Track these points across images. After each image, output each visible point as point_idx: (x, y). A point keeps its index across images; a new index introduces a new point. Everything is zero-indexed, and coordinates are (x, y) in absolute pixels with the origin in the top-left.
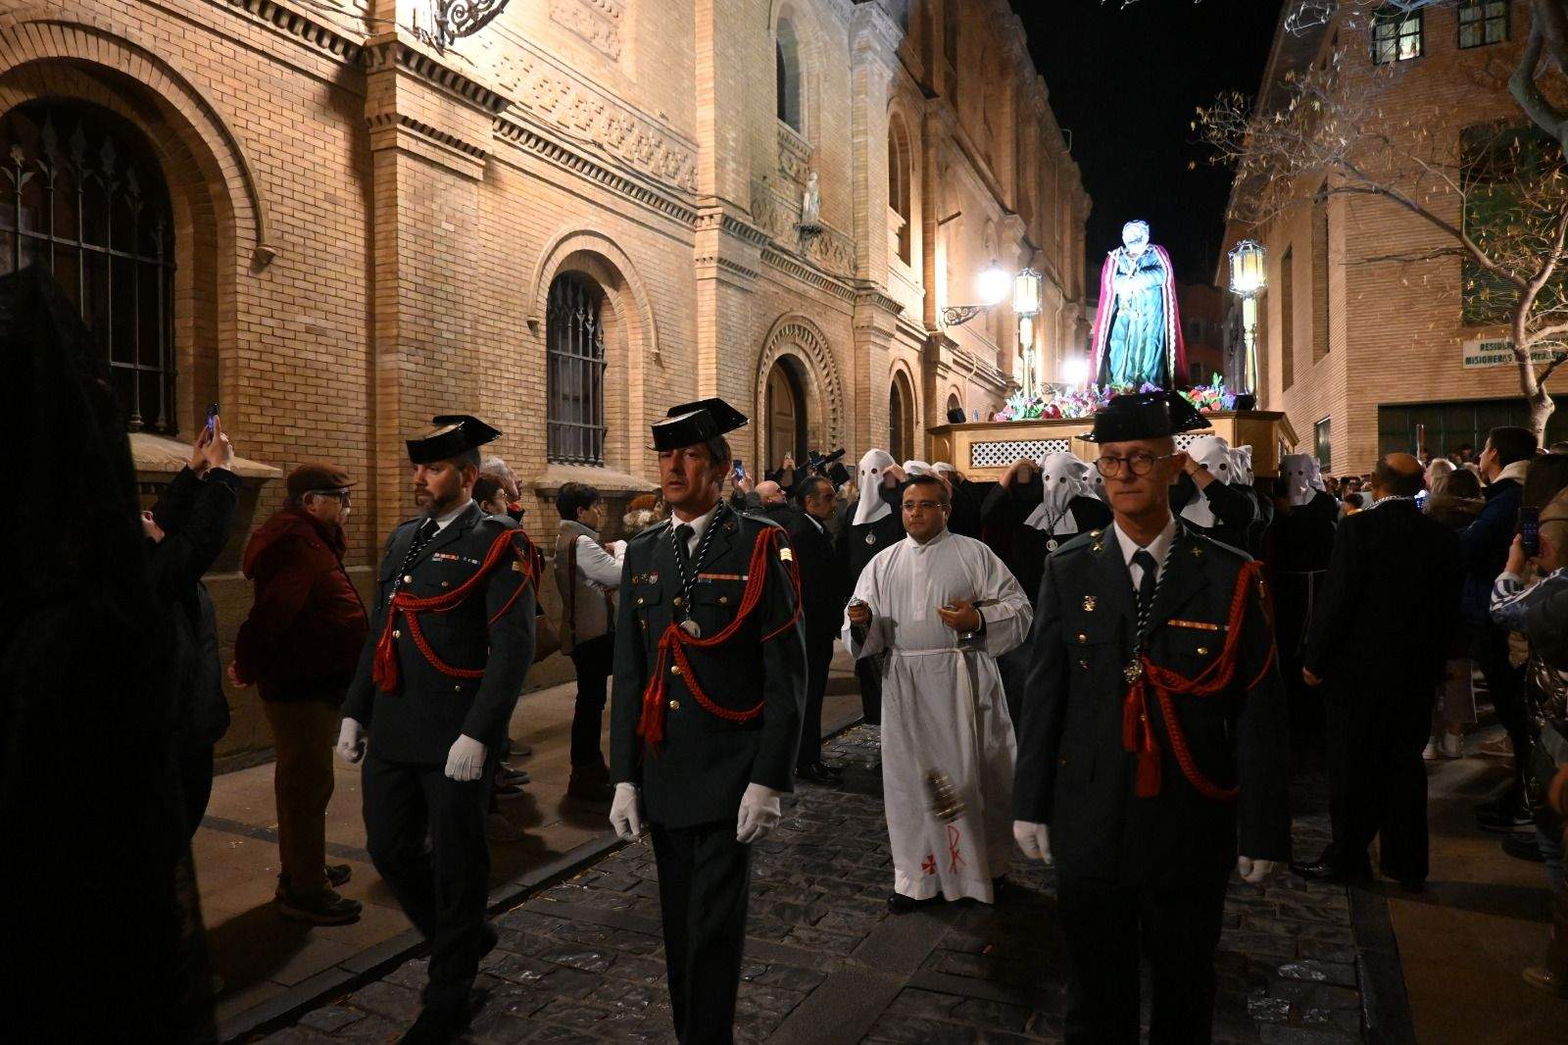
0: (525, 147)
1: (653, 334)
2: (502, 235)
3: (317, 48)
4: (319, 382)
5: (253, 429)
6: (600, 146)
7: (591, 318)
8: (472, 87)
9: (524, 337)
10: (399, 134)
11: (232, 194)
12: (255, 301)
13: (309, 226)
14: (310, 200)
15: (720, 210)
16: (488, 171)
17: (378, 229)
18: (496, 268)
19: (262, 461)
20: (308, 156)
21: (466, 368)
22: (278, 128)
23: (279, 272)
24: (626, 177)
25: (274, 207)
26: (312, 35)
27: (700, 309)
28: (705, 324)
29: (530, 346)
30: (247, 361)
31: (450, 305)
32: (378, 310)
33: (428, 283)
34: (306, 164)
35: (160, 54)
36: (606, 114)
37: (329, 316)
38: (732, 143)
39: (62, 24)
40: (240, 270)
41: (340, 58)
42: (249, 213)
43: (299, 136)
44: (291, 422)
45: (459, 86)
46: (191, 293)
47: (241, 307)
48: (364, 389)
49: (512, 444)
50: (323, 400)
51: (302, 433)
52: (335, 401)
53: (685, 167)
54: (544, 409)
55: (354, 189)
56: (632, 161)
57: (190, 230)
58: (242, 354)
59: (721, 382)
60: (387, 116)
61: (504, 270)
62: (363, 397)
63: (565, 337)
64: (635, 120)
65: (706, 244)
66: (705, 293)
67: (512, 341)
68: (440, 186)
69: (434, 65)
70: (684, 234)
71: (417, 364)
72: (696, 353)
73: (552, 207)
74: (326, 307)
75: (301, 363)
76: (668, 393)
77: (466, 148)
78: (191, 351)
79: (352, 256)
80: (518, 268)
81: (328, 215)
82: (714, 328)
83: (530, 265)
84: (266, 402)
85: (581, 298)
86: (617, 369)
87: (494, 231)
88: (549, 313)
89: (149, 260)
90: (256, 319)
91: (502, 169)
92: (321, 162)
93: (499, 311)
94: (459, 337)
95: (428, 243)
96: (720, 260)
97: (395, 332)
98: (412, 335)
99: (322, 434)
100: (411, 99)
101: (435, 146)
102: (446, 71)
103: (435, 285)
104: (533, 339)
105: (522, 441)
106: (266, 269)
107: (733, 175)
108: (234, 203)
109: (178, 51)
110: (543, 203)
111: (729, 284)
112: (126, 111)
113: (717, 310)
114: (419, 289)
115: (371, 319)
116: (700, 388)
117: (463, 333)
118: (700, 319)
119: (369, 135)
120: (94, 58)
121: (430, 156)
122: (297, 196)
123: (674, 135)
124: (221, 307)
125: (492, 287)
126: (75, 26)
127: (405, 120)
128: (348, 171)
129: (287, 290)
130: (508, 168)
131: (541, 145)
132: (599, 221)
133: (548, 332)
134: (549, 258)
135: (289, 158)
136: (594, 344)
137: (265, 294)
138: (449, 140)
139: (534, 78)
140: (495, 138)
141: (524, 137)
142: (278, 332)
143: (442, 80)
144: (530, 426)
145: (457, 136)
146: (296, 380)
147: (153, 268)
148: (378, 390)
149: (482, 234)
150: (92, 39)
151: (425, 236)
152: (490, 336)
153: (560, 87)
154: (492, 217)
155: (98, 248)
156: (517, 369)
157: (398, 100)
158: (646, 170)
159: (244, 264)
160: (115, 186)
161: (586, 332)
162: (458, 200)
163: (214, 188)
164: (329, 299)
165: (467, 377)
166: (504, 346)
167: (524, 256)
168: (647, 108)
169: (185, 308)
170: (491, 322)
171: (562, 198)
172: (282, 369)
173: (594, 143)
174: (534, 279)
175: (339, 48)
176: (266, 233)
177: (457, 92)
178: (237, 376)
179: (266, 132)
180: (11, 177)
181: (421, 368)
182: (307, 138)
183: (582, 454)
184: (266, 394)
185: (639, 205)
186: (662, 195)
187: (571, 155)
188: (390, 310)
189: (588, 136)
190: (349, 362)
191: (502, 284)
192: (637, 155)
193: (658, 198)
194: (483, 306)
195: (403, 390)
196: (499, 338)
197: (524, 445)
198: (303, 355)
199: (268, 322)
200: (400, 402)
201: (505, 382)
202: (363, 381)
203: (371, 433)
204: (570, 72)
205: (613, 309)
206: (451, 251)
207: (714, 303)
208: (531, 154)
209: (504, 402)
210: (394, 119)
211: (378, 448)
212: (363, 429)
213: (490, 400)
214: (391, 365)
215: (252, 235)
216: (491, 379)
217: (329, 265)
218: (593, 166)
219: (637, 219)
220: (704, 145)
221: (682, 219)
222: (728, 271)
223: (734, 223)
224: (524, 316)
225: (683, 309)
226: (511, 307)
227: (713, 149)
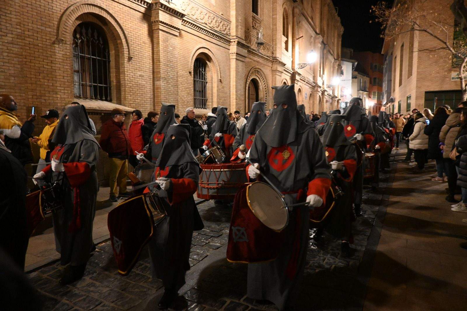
0: (188, 26)
1: (219, 74)
2: (183, 49)
3: (141, 5)
4: (143, 88)
5: (129, 100)
6: (206, 24)
7: (203, 70)
8: (177, 12)
9: (188, 76)
10: (160, 26)
11: (123, 43)
12: (129, 69)
13: (140, 50)
14: (140, 43)
15: (237, 40)
16: (180, 33)
17: (155, 50)
18: (182, 58)
19: (131, 108)
20: (139, 32)
21: (175, 85)
22: (132, 26)
23: (133, 61)
24: (213, 32)
25: (132, 46)
27: (231, 67)
28: (233, 71)
29: (189, 78)
30: (127, 84)
31: (172, 68)
32: (155, 70)
33: (167, 63)
34: (139, 34)
35: (107, 10)
36: (207, 15)
37: (144, 72)
38: (240, 21)
39: (88, 4)
40: (126, 62)
41: (146, 7)
42: (127, 47)
43: (137, 27)
44: (137, 99)
45: (174, 12)
46: (114, 67)
47: (126, 71)
48: (152, 90)
49: (186, 103)
50: (143, 93)
51: (139, 101)
52: (146, 93)
53: (228, 28)
54: (193, 94)
55: (150, 40)
56: (214, 28)
57: (114, 52)
58: (126, 82)
59: (237, 87)
60: (157, 21)
61: (183, 59)
62: (152, 92)
63: (197, 75)
64: (215, 16)
65: (233, 49)
66: (233, 62)
67: (185, 77)
68: (169, 38)
69: (168, 7)
70: (227, 47)
72: (230, 79)
73: (194, 41)
74: (144, 70)
75: (139, 84)
76: (223, 89)
77: (175, 28)
78: (115, 81)
79: (149, 57)
80: (186, 58)
81: (144, 47)
82: (235, 72)
83: (190, 57)
84: (131, 94)
85: (201, 65)
86: (210, 83)
87: (181, 49)
88: (194, 69)
89: (104, 59)
90: (129, 74)
91: (183, 32)
92: (142, 33)
94: (174, 76)
95: (166, 53)
96: (237, 54)
97: (159, 76)
98: (163, 76)
99: (143, 101)
100: (163, 16)
101: (168, 28)
102: (171, 9)
103: (168, 64)
104: (190, 76)
106: (130, 61)
107: (240, 30)
108: (124, 45)
109: (111, 8)
110: (192, 40)
111: (239, 60)
112: (100, 24)
113: (236, 67)
114: (165, 65)
115: (153, 72)
116: (231, 88)
118: (231, 70)
119: (152, 26)
120: (94, 12)
121: (167, 31)
122: (137, 42)
123: (225, 20)
124: (121, 71)
125: (181, 63)
126: (90, 5)
127: (161, 22)
128: (148, 35)
129: (135, 66)
131: (192, 25)
132: (206, 44)
133: (194, 74)
134: (194, 55)
135: (134, 33)
136: (204, 77)
137: (131, 67)
138: (171, 26)
139: (190, 7)
140: (182, 24)
141: (188, 23)
142: (134, 76)
143: (169, 11)
144: (190, 99)
145: (173, 25)
146: (138, 88)
147: (106, 61)
148: (155, 90)
149: (179, 50)
150: (94, 7)
151: (166, 51)
153: (196, 9)
154: (180, 45)
155: (94, 57)
156: (187, 84)
157: (160, 17)
158: (218, 30)
159: (126, 60)
160: (98, 41)
161: (202, 74)
162: (174, 42)
163: (119, 41)
164: (144, 68)
165: (176, 87)
166: (183, 78)
167: (188, 55)
168: (218, 13)
169: (113, 71)
170: (180, 72)
171: (197, 39)
172: (135, 86)
174: (190, 60)
175: (146, 4)
176: (131, 52)
177: (173, 13)
178: (125, 87)
179: (130, 27)
180: (77, 41)
181: (165, 85)
182: (139, 28)
183: (202, 106)
184: (132, 92)
185: (216, 39)
186: (222, 36)
187: (199, 27)
188: (158, 70)
189: (203, 21)
190: (149, 83)
191: (183, 62)
192: (215, 26)
193: (221, 37)
194: (179, 68)
195: (161, 90)
196: (182, 76)
197: (188, 104)
198: (139, 82)
199: (131, 74)
200: (161, 93)
201: (184, 87)
202: (152, 88)
203: (154, 101)
204: (198, 4)
205: (209, 67)
206: (172, 55)
207: (235, 65)
208: (190, 28)
209: (184, 93)
210: (158, 22)
211: (156, 104)
212: (152, 100)
213: (180, 92)
214: (159, 84)
215: (128, 53)
216: (180, 87)
217: (144, 59)
218: (205, 30)
219: (215, 43)
220: (233, 22)
221: (227, 42)
222: (239, 56)
223: (240, 43)
224: (188, 70)
225: (227, 67)
226: (185, 68)
227: (235, 23)
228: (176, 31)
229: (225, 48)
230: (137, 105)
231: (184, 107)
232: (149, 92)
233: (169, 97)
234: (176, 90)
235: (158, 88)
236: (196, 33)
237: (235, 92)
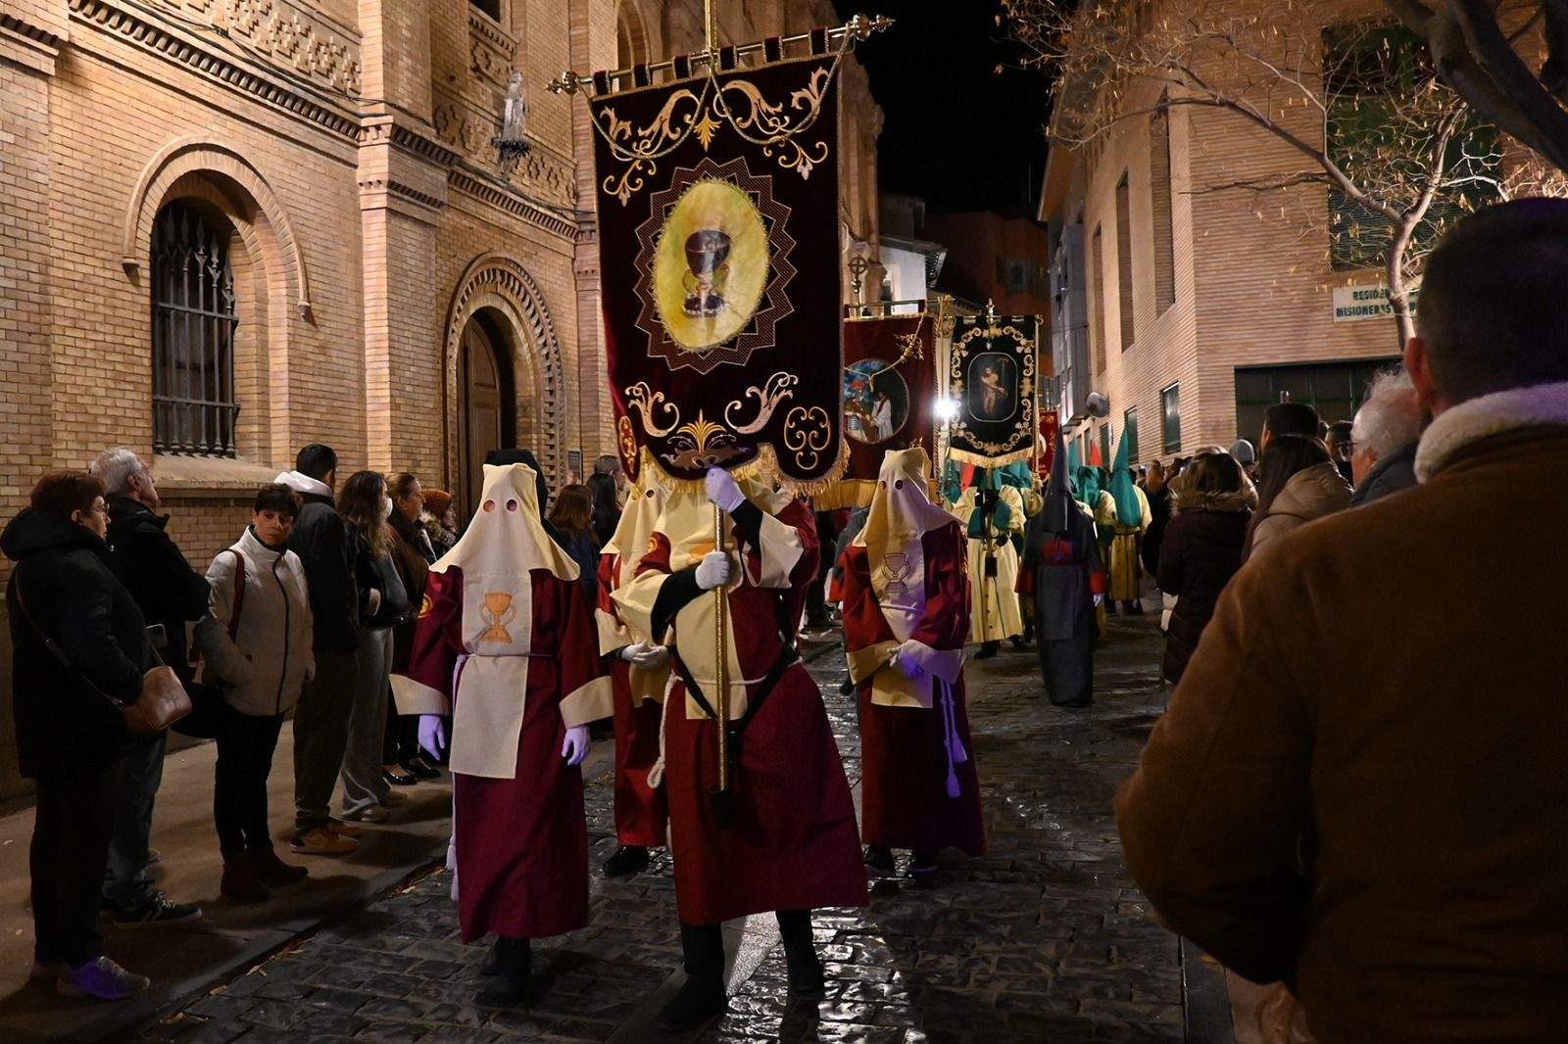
0: (118, 33)
1: (301, 281)
2: (86, 148)
6: (225, 34)
7: (215, 260)
9: (119, 286)
15: (390, 119)
16: (63, 62)
18: (77, 193)
21: (32, 328)
24: (261, 74)
27: (365, 249)
28: (373, 268)
29: (128, 297)
31: (8, 241)
38: (404, 32)
49: (103, 429)
53: (344, 64)
54: (148, 381)
56: (269, 54)
59: (397, 345)
61: (87, 195)
63: (179, 284)
65: (372, 164)
66: (373, 227)
67: (100, 290)
70: (342, 151)
72: (360, 305)
73: (153, 111)
76: (322, 358)
77: (30, 31)
80: (110, 193)
82: (384, 274)
83: (126, 190)
85: (200, 232)
86: (253, 328)
87: (73, 144)
88: (152, 252)
91: (83, 60)
93: (81, 250)
94: (23, 285)
96: (391, 185)
104: (131, 288)
105: (116, 425)
107: (410, 75)
110: (144, 107)
111: (404, 217)
113: (388, 250)
116: (367, 352)
117: (28, 280)
118: (365, 262)
123: (328, 22)
125: (68, 218)
130: (93, 59)
131: (139, 30)
132: (224, 131)
133: (153, 279)
134: (153, 180)
136: (220, 295)
138: (5, 20)
140: (71, 18)
141: (114, 20)
144: (127, 404)
145: (15, 16)
149: (59, 149)
152: (71, 283)
154: (67, 123)
156: (109, 328)
158: (291, 65)
161: (208, 278)
162: (20, 101)
165: (34, 339)
166: (89, 298)
167: (118, 178)
170: (70, 266)
171: (170, 101)
173: (216, 28)
174: (132, 209)
183: (204, 442)
185: (278, 112)
186: (311, 98)
187: (182, 45)
189: (208, 19)
191: (86, 214)
192: (276, 46)
193: (305, 102)
194: (57, 243)
196: (82, 287)
197: (120, 431)
201: (91, 345)
205: (245, 248)
206: (10, 169)
207: (384, 240)
208: (125, 42)
209: (91, 372)
213: (70, 370)
216: (70, 341)
218: (213, 59)
219: (276, 129)
220: (368, 35)
221: (339, 130)
222: (403, 200)
223: (409, 137)
224: (118, 258)
225: (345, 250)
226: (99, 245)
227: (381, 39)
228: (38, 50)
229: (327, 155)
231: (91, 447)
234: (36, 359)
236: (167, 73)
237: (387, 371)
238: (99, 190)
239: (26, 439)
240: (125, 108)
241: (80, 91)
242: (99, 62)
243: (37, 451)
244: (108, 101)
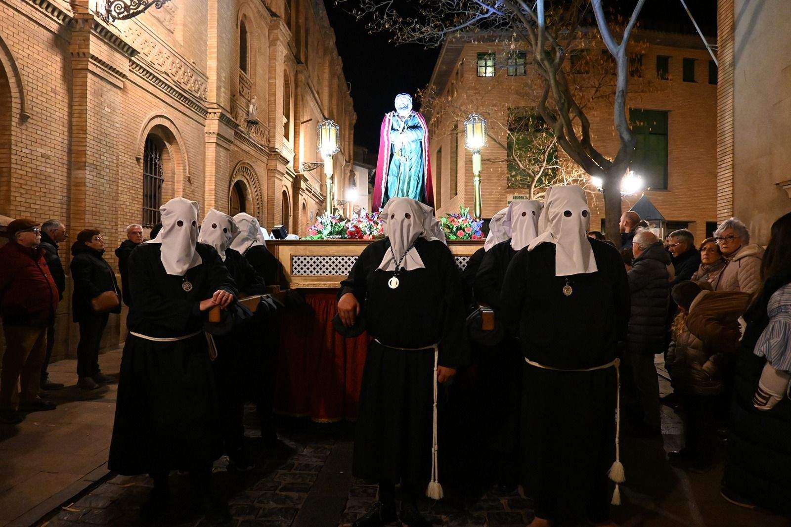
0: (138, 73)
1: (187, 167)
2: (127, 115)
3: (51, 16)
4: (47, 182)
6: (168, 75)
7: (158, 157)
8: (123, 43)
9: (134, 165)
10: (89, 63)
11: (11, 85)
12: (19, 140)
13: (44, 104)
14: (45, 91)
15: (220, 111)
17: (74, 108)
18: (124, 131)
20: (44, 69)
21: (114, 180)
22: (31, 54)
23: (30, 126)
24: (180, 91)
25: (29, 93)
26: (50, 9)
27: (206, 156)
28: (209, 164)
29: (137, 170)
30: (15, 170)
31: (108, 148)
32: (74, 148)
33: (99, 137)
34: (44, 74)
36: (171, 59)
37: (52, 150)
38: (224, 79)
40: (13, 124)
41: (61, 22)
42: (18, 95)
43: (41, 59)
44: (34, 201)
45: (117, 43)
47: (13, 142)
48: (65, 187)
49: (128, 217)
50: (48, 191)
51: (38, 207)
52: (53, 192)
53: (202, 88)
54: (142, 201)
55: (65, 88)
56: (180, 83)
58: (13, 166)
59: (217, 193)
60: (84, 54)
61: (126, 132)
62: (65, 191)
64: (183, 64)
65: (212, 126)
66: (210, 149)
67: (129, 167)
68: (105, 89)
70: (201, 120)
71: (93, 176)
72: (204, 177)
73: (147, 102)
74: (50, 145)
75: (38, 172)
76: (193, 196)
77: (117, 72)
79: (62, 120)
80: (133, 132)
81: (53, 99)
82: (214, 166)
83: (138, 130)
84: (23, 191)
85: (154, 148)
86: (170, 183)
88: (144, 154)
90: (19, 149)
91: (127, 83)
92: (50, 72)
93: (123, 151)
94: (112, 164)
95: (99, 117)
96: (218, 134)
97: (84, 159)
98: (92, 162)
99: (47, 208)
100: (96, 47)
101: (104, 70)
103: (102, 138)
104: (138, 167)
105: (132, 216)
106: (24, 124)
107: (223, 94)
108: (12, 91)
110: (144, 101)
111: (221, 146)
113: (216, 158)
114: (95, 139)
115: (70, 152)
116: (206, 194)
117: (113, 162)
118: (206, 161)
119: (72, 61)
121: (102, 75)
122: (39, 88)
123: (198, 72)
125: (122, 140)
127: (93, 57)
128: (61, 78)
129: (34, 136)
130: (129, 82)
131: (145, 72)
132: (166, 111)
133: (144, 163)
134: (146, 127)
135: (35, 69)
136: (159, 171)
137: (24, 136)
138: (111, 68)
139: (142, 39)
141: (138, 68)
142: (29, 156)
143: (109, 39)
144: (136, 208)
145: (114, 67)
146: (36, 180)
148: (73, 188)
149: (121, 115)
151: (98, 113)
153: (152, 45)
154: (122, 105)
156: (131, 181)
157: (91, 47)
158: (187, 88)
159: (15, 121)
161: (156, 164)
164: (52, 141)
165: (114, 184)
166: (126, 169)
168: (187, 58)
171: (151, 99)
172: (30, 175)
173: (166, 73)
174: (139, 138)
175: (61, 17)
176: (26, 105)
177: (115, 45)
178: (10, 176)
181: (95, 178)
182: (44, 60)
184: (23, 186)
185: (183, 105)
186: (194, 101)
187: (157, 79)
188: (80, 148)
189: (163, 69)
190: (59, 173)
191: (125, 138)
192: (183, 80)
193: (192, 102)
195: (87, 188)
196: (125, 165)
197: (133, 218)
198: (39, 168)
199: (25, 150)
200: (85, 194)
201: (126, 186)
202: (65, 182)
203: (68, 209)
204: (156, 38)
205: (169, 153)
206: (109, 122)
207: (214, 154)
208: (140, 76)
209: (125, 196)
210: (87, 55)
211: (71, 216)
212: (65, 206)
214: (81, 176)
215: (19, 106)
217: (52, 124)
218: (166, 85)
219: (182, 111)
220: (211, 78)
221: (201, 113)
222: (220, 140)
223: (225, 117)
224: (135, 155)
225: (200, 156)
226: (129, 150)
227: (216, 81)
228: (119, 79)
229: (197, 121)
230: (34, 215)
232: (59, 189)
233: (101, 204)
234: (114, 191)
235: (82, 183)
236: (151, 88)
237: (214, 202)
238: (129, 130)
239: (110, 219)
240: (137, 100)
241: (125, 93)
242: (130, 83)
243: (114, 224)
244: (133, 98)
